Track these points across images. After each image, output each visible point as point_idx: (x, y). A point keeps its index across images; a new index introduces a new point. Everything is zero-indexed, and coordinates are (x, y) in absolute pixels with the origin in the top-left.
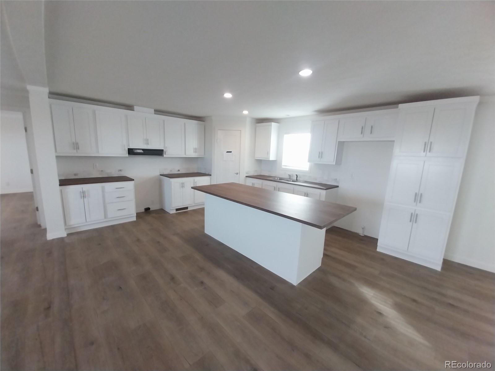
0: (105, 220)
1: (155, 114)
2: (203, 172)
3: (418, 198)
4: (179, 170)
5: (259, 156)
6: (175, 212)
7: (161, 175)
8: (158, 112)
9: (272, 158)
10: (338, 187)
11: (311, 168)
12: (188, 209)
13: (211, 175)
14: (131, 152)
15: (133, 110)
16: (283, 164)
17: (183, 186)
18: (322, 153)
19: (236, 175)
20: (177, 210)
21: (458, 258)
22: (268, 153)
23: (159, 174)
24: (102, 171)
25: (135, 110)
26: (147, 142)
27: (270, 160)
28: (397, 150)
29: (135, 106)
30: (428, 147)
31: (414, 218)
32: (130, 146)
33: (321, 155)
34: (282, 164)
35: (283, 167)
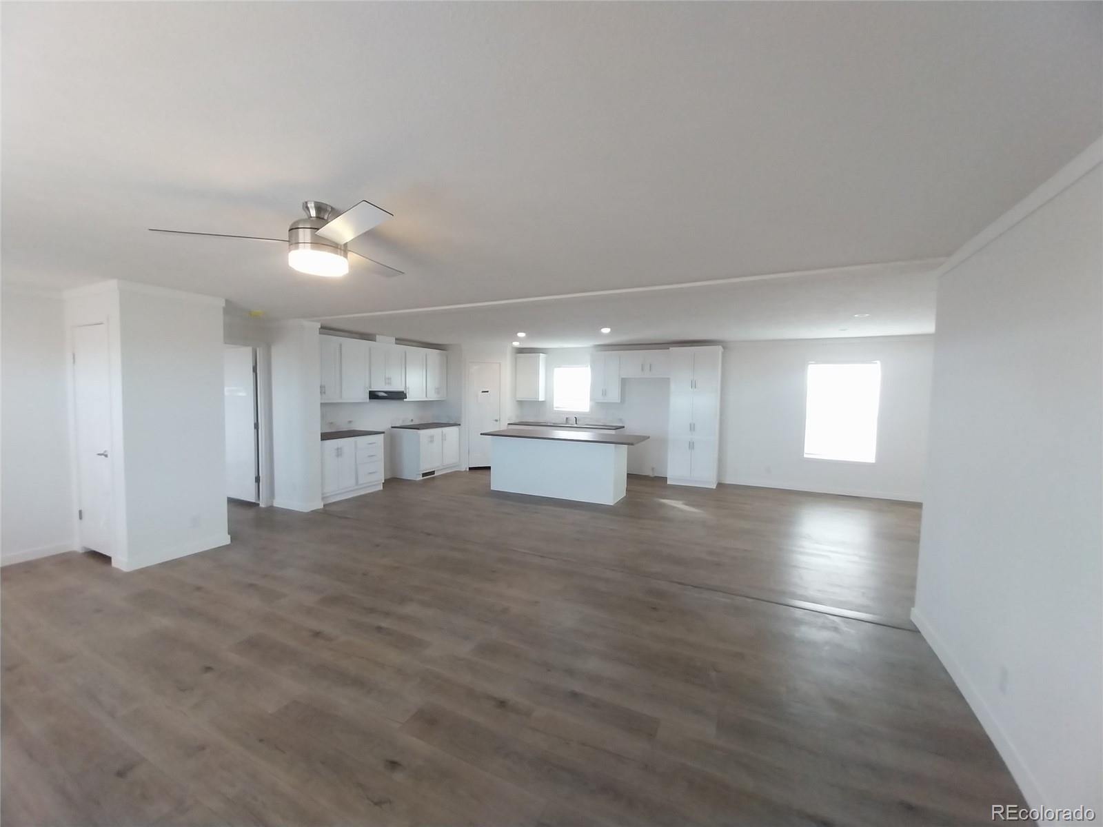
0: (356, 487)
1: (396, 343)
2: (444, 421)
3: (692, 428)
4: (412, 420)
5: (522, 396)
6: (421, 478)
7: (392, 427)
8: (399, 341)
9: (541, 398)
10: (624, 427)
11: (591, 408)
12: (434, 474)
13: (460, 425)
14: (373, 396)
15: (375, 341)
16: (555, 405)
17: (432, 439)
18: (605, 391)
19: (495, 422)
20: (424, 475)
21: (729, 480)
22: (537, 393)
23: (390, 426)
24: (331, 423)
25: (377, 340)
26: (388, 381)
27: (540, 400)
28: (673, 387)
29: (379, 335)
30: (693, 385)
31: (691, 445)
32: (372, 387)
33: (605, 393)
34: (553, 405)
35: (555, 409)
